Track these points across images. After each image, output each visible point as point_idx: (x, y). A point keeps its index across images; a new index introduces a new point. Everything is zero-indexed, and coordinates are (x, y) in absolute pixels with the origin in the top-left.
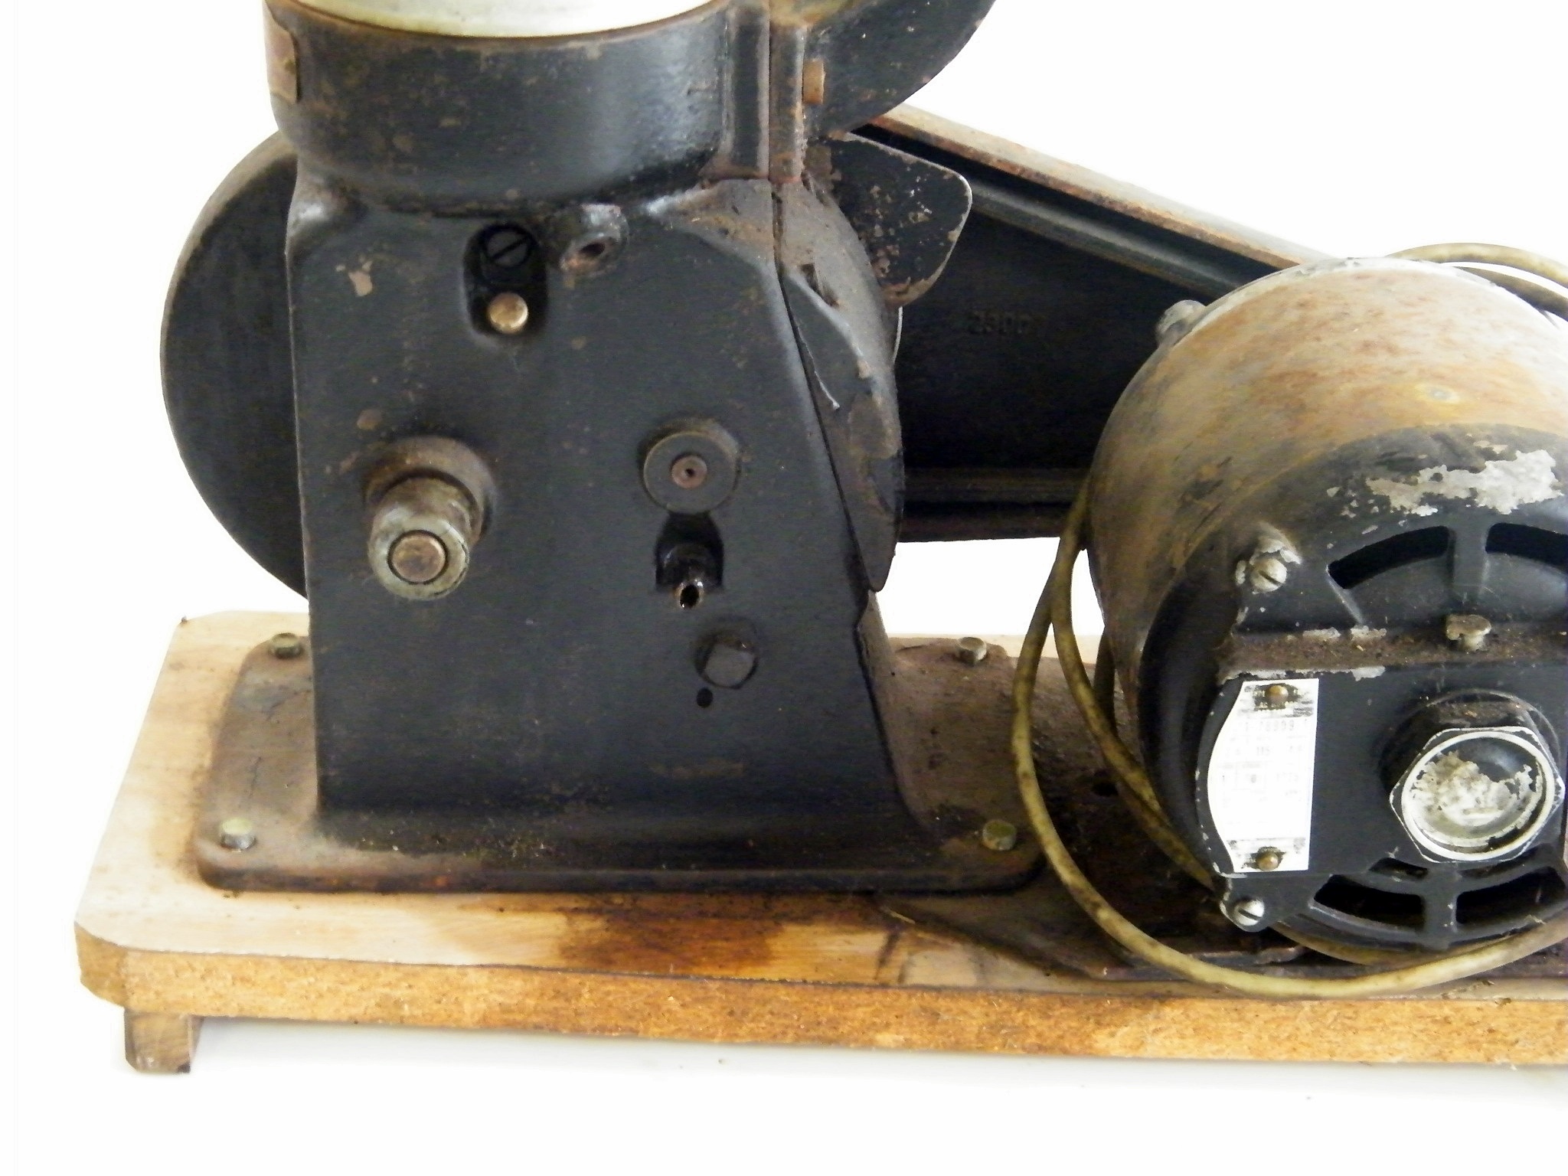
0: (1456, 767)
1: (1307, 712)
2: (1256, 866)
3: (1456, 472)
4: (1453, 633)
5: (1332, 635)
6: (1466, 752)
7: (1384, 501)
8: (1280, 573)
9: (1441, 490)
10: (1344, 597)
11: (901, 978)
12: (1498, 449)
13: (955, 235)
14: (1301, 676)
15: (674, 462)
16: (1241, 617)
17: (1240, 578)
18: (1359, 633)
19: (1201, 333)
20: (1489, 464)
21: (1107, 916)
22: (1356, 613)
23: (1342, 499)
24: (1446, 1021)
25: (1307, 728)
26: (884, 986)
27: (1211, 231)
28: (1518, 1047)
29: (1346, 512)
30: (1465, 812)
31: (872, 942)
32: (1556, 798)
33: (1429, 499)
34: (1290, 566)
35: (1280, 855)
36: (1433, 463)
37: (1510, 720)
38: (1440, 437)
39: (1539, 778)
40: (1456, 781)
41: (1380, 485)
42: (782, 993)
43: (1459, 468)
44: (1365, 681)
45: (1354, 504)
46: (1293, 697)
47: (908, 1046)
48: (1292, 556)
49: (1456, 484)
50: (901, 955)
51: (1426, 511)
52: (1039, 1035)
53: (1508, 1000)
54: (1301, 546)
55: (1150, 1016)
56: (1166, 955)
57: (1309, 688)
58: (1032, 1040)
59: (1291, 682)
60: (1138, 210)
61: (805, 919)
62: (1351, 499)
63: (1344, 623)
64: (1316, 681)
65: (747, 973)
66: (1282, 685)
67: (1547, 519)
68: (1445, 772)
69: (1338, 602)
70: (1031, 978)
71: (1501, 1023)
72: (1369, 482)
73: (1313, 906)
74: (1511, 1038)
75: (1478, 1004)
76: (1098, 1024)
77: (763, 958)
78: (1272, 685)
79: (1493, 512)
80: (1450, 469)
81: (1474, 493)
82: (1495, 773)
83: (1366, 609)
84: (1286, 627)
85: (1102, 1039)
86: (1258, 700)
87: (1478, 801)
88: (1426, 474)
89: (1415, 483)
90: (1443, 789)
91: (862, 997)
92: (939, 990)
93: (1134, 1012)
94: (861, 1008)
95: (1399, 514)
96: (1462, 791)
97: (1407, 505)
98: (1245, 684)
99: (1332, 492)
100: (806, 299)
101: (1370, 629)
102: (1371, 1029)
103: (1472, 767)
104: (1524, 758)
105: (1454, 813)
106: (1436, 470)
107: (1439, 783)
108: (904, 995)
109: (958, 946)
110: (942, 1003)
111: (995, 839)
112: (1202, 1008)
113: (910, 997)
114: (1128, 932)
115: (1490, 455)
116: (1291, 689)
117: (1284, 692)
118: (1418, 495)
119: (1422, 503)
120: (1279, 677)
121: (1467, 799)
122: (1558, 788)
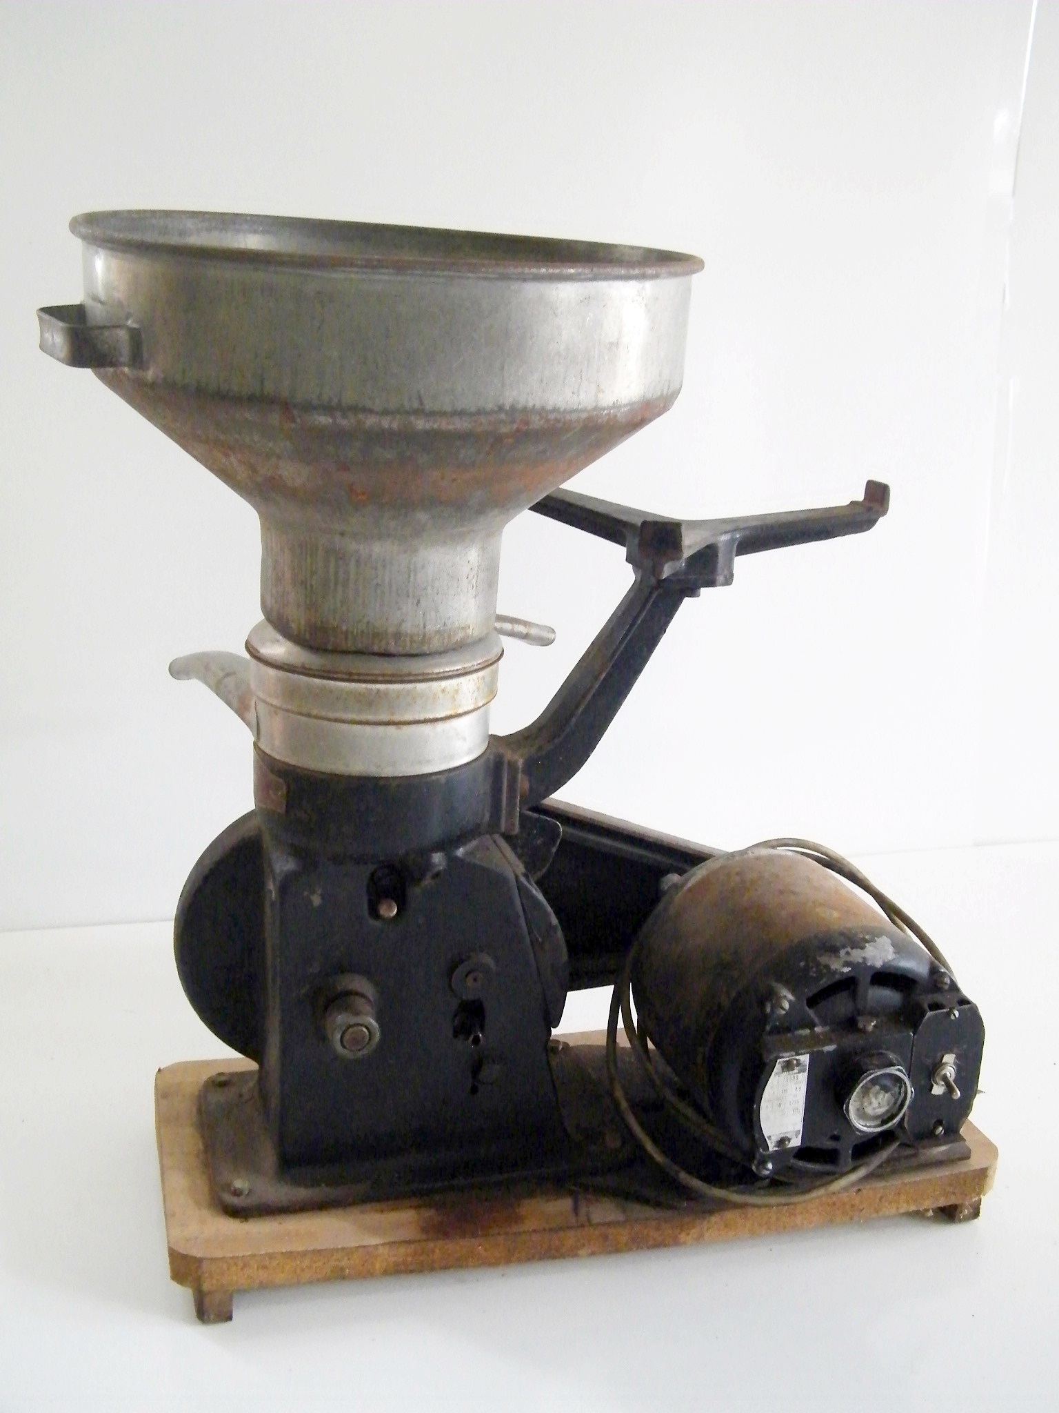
0: (871, 1089)
1: (804, 1071)
2: (778, 1147)
3: (854, 950)
4: (861, 1025)
5: (807, 1031)
6: (874, 1082)
7: (827, 967)
8: (786, 1005)
9: (851, 959)
10: (811, 1013)
11: (589, 1220)
12: (867, 937)
13: (554, 850)
14: (801, 1054)
15: (467, 976)
16: (768, 1028)
17: (768, 1010)
18: (818, 1029)
19: (690, 890)
20: (867, 945)
21: (683, 1176)
22: (816, 1020)
23: (807, 968)
24: (834, 1204)
25: (803, 1077)
26: (583, 1226)
27: (665, 840)
28: (864, 1211)
29: (811, 974)
30: (874, 1109)
31: (565, 1204)
32: (911, 1097)
33: (847, 964)
34: (790, 1002)
35: (789, 1140)
36: (844, 947)
37: (892, 1065)
38: (842, 934)
39: (903, 1089)
40: (871, 1095)
41: (824, 960)
42: (535, 1237)
43: (857, 948)
44: (828, 1052)
45: (814, 969)
46: (799, 1064)
47: (593, 1254)
48: (790, 997)
49: (856, 955)
50: (583, 1210)
51: (846, 970)
52: (655, 1239)
53: (859, 1190)
54: (793, 992)
55: (705, 1223)
56: (717, 1192)
57: (805, 1059)
58: (651, 1242)
59: (797, 1057)
60: (635, 832)
61: (531, 1194)
62: (812, 968)
63: (811, 1025)
64: (808, 1056)
65: (515, 1229)
66: (794, 1059)
67: (890, 967)
68: (866, 1091)
69: (809, 1016)
70: (648, 1212)
71: (857, 1201)
72: (818, 958)
73: (793, 1161)
74: (861, 1207)
75: (847, 1194)
76: (682, 1230)
77: (518, 1219)
78: (789, 1060)
79: (872, 967)
80: (852, 948)
81: (864, 959)
82: (885, 1089)
83: (820, 1017)
84: (788, 1029)
85: (683, 1237)
86: (783, 1068)
87: (879, 1104)
88: (842, 952)
89: (839, 957)
90: (865, 1099)
91: (571, 1233)
92: (609, 1224)
93: (698, 1221)
94: (570, 1238)
95: (835, 972)
96: (873, 1100)
97: (837, 968)
98: (778, 1061)
99: (802, 964)
101: (822, 1027)
102: (802, 1213)
103: (877, 1087)
104: (898, 1080)
105: (869, 1111)
106: (846, 950)
107: (863, 1097)
108: (592, 1230)
109: (605, 1199)
110: (611, 1231)
112: (729, 1215)
113: (595, 1229)
114: (696, 1183)
115: (867, 941)
116: (797, 1060)
117: (795, 1062)
118: (841, 962)
119: (844, 966)
120: (793, 1056)
121: (875, 1103)
122: (912, 1092)
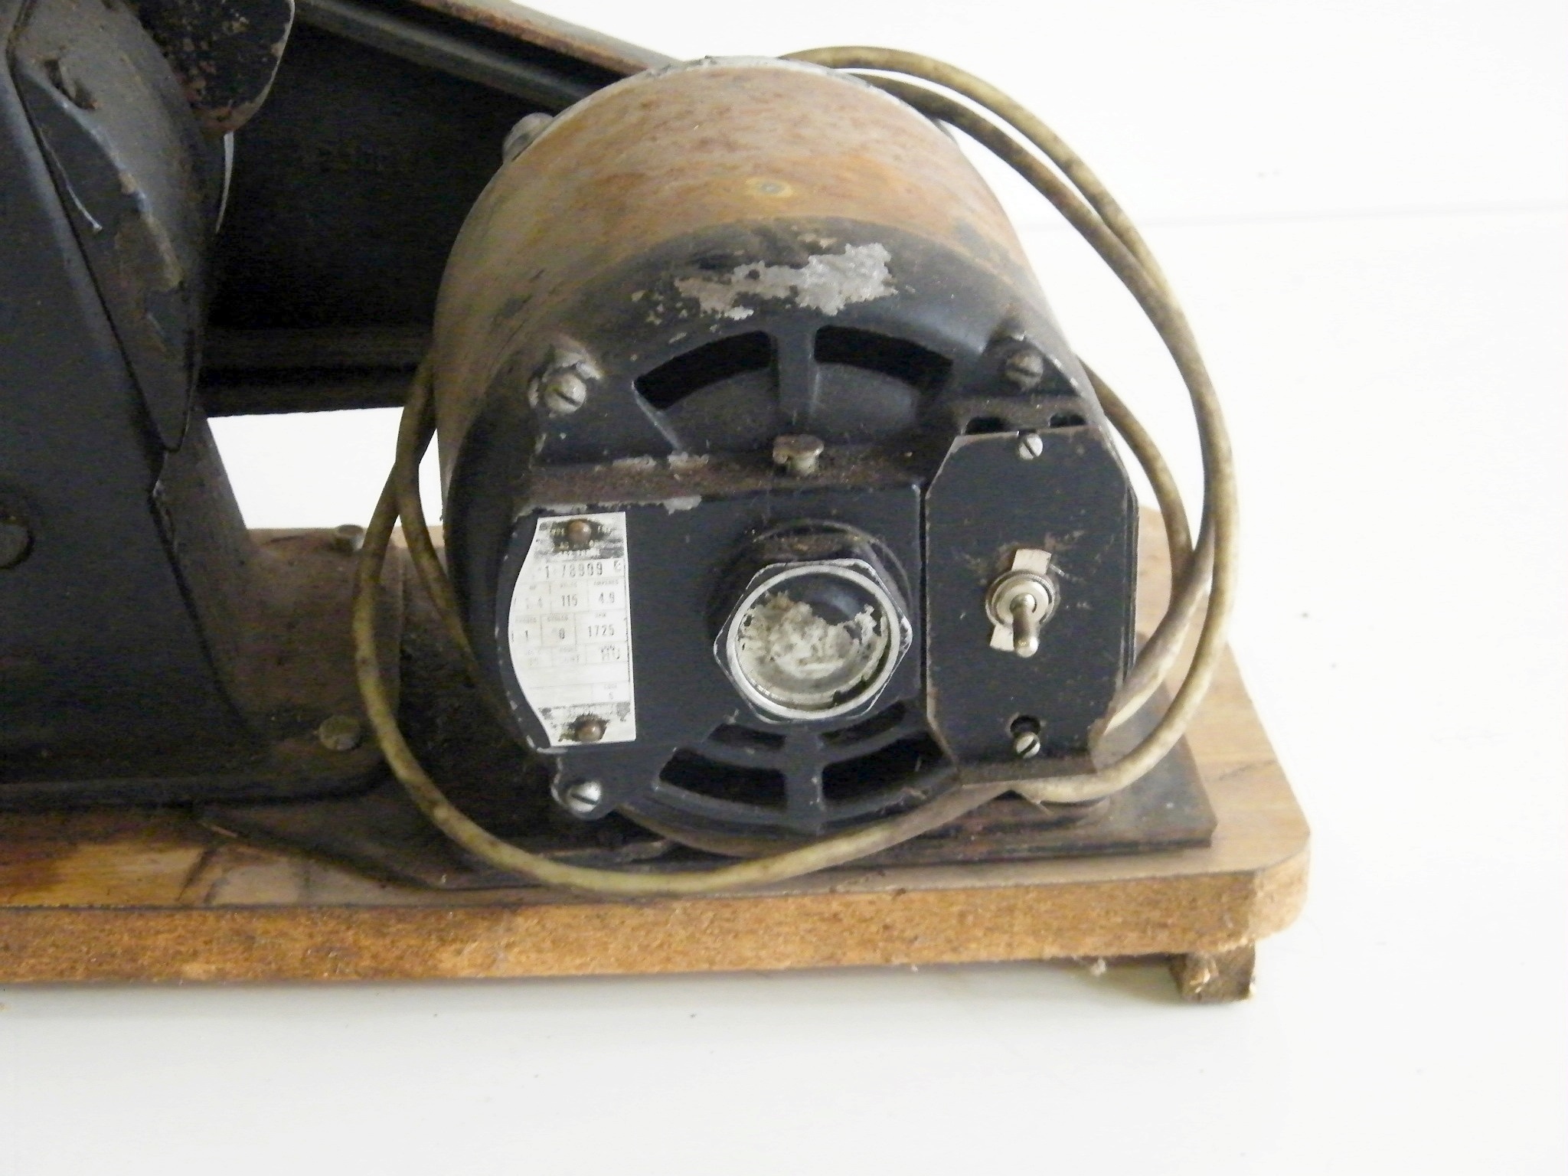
0: (787, 609)
1: (617, 553)
2: (575, 738)
3: (775, 269)
4: (780, 456)
5: (648, 463)
6: (796, 590)
7: (693, 304)
8: (578, 391)
9: (758, 289)
10: (655, 417)
11: (208, 898)
12: (824, 243)
13: (280, 49)
14: (604, 510)
16: (539, 447)
17: (533, 399)
18: (678, 460)
19: (541, 145)
20: (813, 260)
21: (445, 815)
22: (671, 436)
23: (649, 303)
24: (836, 917)
25: (618, 570)
26: (186, 908)
27: (577, 43)
28: (917, 944)
29: (651, 318)
30: (802, 662)
31: (181, 859)
32: (902, 643)
33: (743, 300)
34: (590, 383)
35: (602, 724)
36: (750, 259)
37: (845, 553)
38: (764, 233)
39: (883, 620)
40: (788, 627)
41: (690, 286)
42: (66, 921)
43: (780, 264)
44: (679, 514)
45: (660, 309)
46: (597, 534)
47: (219, 981)
48: (591, 370)
49: (774, 282)
50: (214, 873)
51: (740, 314)
52: (375, 957)
53: (902, 891)
54: (603, 359)
55: (501, 928)
56: (509, 856)
57: (615, 523)
58: (366, 962)
59: (594, 518)
60: (492, 19)
61: (107, 838)
62: (657, 303)
63: (661, 451)
64: (622, 517)
65: (24, 899)
66: (584, 521)
67: (879, 320)
68: (775, 619)
69: (651, 426)
70: (364, 892)
71: (896, 917)
72: (677, 283)
73: (657, 786)
74: (909, 934)
75: (870, 897)
76: (443, 941)
77: (48, 882)
78: (571, 522)
79: (817, 313)
80: (769, 265)
81: (794, 291)
82: (833, 616)
83: (682, 433)
84: (592, 456)
85: (447, 960)
86: (557, 541)
87: (814, 648)
88: (741, 272)
89: (729, 282)
90: (773, 637)
91: (159, 922)
92: (253, 909)
93: (481, 926)
94: (162, 936)
95: (711, 318)
96: (795, 638)
97: (719, 307)
98: (540, 521)
99: (637, 296)
100: (49, 99)
101: (690, 455)
102: (752, 932)
103: (804, 609)
104: (864, 598)
105: (789, 664)
106: (753, 266)
107: (769, 629)
108: (211, 918)
109: (284, 860)
110: (258, 925)
111: (333, 738)
112: (559, 916)
113: (219, 918)
114: (468, 832)
115: (815, 249)
116: (594, 526)
117: (586, 529)
118: (731, 295)
119: (736, 304)
120: (579, 512)
121: (803, 649)
122: (903, 630)
